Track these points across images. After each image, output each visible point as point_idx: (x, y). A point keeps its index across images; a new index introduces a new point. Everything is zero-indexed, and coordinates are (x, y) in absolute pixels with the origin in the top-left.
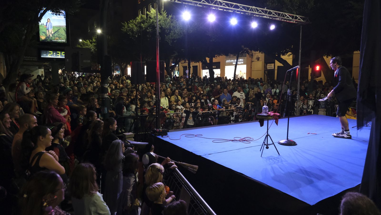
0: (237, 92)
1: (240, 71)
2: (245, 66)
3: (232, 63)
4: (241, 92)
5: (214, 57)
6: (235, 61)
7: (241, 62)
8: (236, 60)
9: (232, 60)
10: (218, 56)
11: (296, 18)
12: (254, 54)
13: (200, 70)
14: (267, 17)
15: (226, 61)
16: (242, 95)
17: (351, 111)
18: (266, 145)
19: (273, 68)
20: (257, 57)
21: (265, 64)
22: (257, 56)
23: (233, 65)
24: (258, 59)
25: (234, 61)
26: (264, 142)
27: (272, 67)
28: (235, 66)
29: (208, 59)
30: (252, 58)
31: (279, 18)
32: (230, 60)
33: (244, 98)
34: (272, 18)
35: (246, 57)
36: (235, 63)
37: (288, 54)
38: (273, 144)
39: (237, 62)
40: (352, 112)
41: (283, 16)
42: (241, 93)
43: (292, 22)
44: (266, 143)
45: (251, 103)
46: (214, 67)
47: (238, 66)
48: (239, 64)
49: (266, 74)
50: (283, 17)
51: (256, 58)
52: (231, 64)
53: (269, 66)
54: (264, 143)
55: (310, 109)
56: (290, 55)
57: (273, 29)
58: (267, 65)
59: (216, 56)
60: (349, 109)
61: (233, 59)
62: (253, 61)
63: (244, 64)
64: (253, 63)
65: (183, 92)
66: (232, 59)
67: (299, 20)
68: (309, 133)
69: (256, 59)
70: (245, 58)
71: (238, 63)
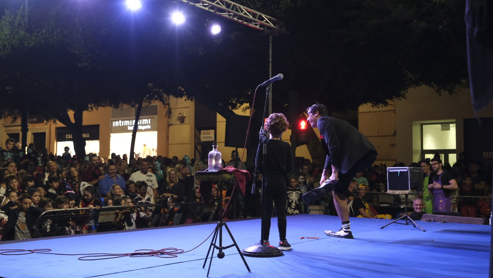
0: (139, 172)
1: (145, 145)
2: (155, 133)
3: (127, 126)
4: (149, 172)
5: (87, 109)
6: (132, 123)
7: (146, 125)
8: (134, 121)
9: (125, 122)
10: (94, 108)
11: (261, 19)
12: (172, 111)
13: (50, 142)
14: (204, 8)
15: (112, 124)
16: (151, 178)
17: (368, 209)
18: (217, 248)
19: (213, 139)
20: (180, 116)
21: (196, 130)
22: (180, 114)
23: (129, 131)
24: (182, 120)
25: (129, 124)
26: (214, 243)
27: (211, 137)
28: (132, 134)
29: (71, 114)
30: (169, 117)
31: (229, 12)
32: (122, 120)
33: (156, 186)
34: (215, 12)
35: (157, 116)
36: (131, 128)
37: (242, 107)
38: (235, 244)
39: (136, 126)
40: (370, 211)
41: (237, 10)
42: (149, 176)
43: (252, 25)
44: (218, 244)
45: (171, 195)
46: (84, 136)
47: (138, 134)
48: (141, 130)
49: (198, 151)
50: (235, 11)
51: (178, 117)
52: (123, 129)
53: (205, 135)
54: (213, 246)
55: (293, 209)
56: (247, 108)
57: (218, 34)
58: (200, 134)
59: (89, 106)
60: (365, 204)
61: (129, 120)
62: (172, 125)
63: (152, 129)
64: (171, 127)
65: (7, 170)
66: (127, 120)
67: (267, 24)
68: (303, 238)
69: (178, 120)
70: (154, 118)
71: (140, 127)
